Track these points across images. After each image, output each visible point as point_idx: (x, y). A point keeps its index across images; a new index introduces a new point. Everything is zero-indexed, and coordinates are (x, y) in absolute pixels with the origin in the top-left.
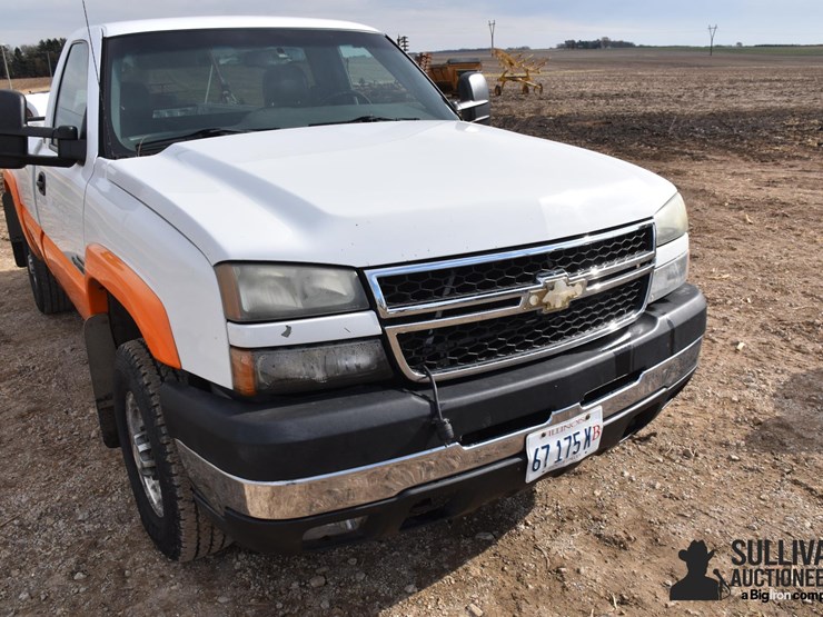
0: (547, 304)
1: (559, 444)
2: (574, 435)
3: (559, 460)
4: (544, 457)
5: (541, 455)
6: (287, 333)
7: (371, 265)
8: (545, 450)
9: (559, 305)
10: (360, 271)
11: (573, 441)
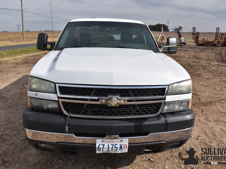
0: (109, 104)
1: (108, 145)
2: (115, 145)
3: (108, 150)
4: (102, 147)
5: (101, 147)
6: (36, 95)
7: (58, 82)
8: (103, 146)
9: (113, 105)
10: (55, 83)
11: (114, 146)
